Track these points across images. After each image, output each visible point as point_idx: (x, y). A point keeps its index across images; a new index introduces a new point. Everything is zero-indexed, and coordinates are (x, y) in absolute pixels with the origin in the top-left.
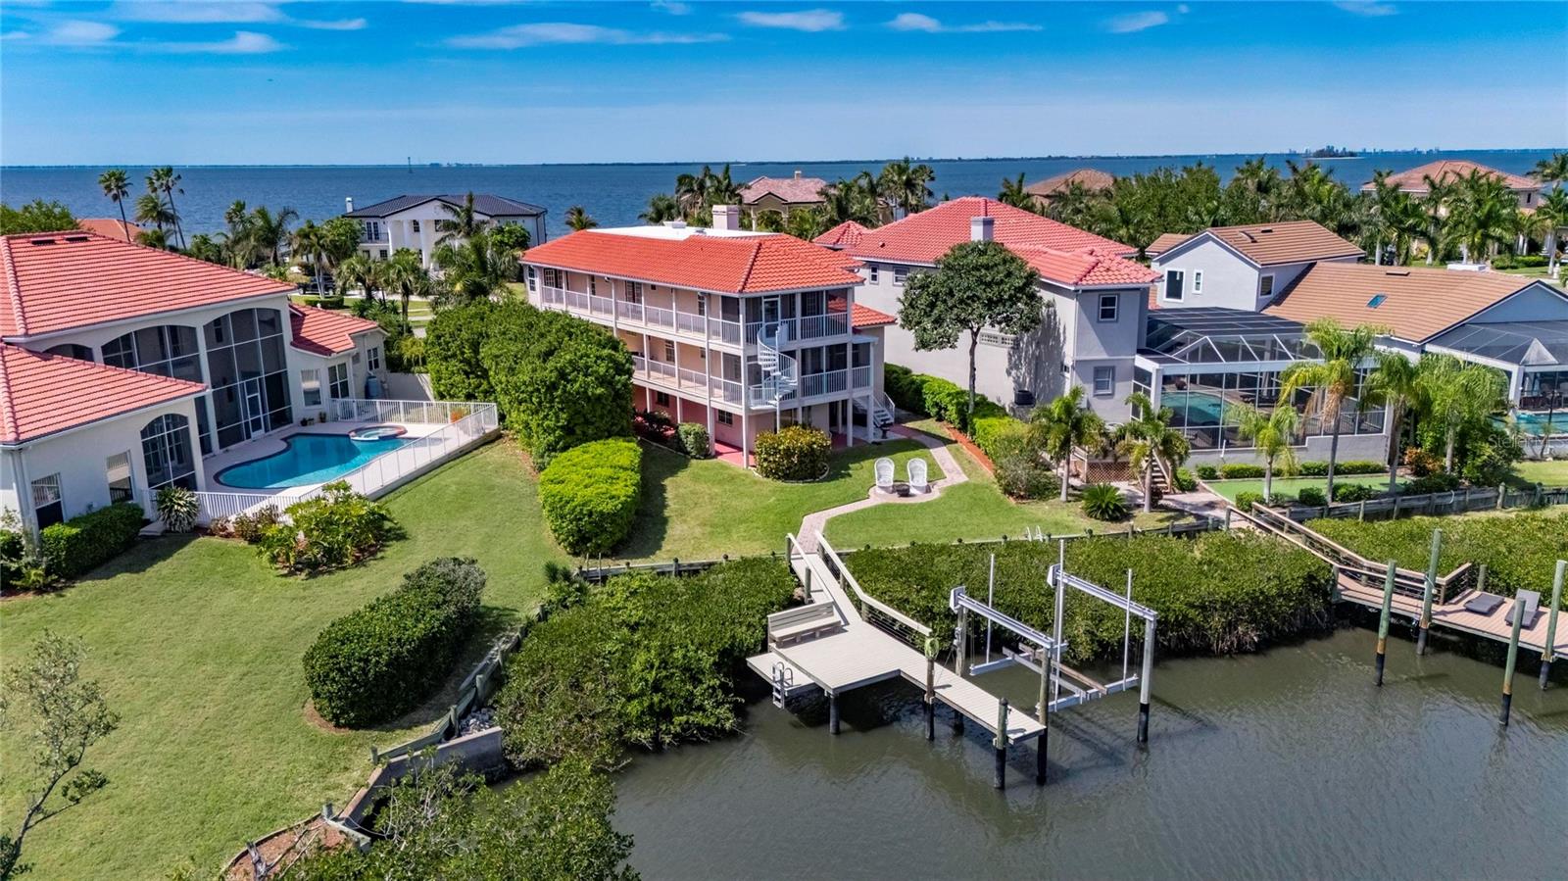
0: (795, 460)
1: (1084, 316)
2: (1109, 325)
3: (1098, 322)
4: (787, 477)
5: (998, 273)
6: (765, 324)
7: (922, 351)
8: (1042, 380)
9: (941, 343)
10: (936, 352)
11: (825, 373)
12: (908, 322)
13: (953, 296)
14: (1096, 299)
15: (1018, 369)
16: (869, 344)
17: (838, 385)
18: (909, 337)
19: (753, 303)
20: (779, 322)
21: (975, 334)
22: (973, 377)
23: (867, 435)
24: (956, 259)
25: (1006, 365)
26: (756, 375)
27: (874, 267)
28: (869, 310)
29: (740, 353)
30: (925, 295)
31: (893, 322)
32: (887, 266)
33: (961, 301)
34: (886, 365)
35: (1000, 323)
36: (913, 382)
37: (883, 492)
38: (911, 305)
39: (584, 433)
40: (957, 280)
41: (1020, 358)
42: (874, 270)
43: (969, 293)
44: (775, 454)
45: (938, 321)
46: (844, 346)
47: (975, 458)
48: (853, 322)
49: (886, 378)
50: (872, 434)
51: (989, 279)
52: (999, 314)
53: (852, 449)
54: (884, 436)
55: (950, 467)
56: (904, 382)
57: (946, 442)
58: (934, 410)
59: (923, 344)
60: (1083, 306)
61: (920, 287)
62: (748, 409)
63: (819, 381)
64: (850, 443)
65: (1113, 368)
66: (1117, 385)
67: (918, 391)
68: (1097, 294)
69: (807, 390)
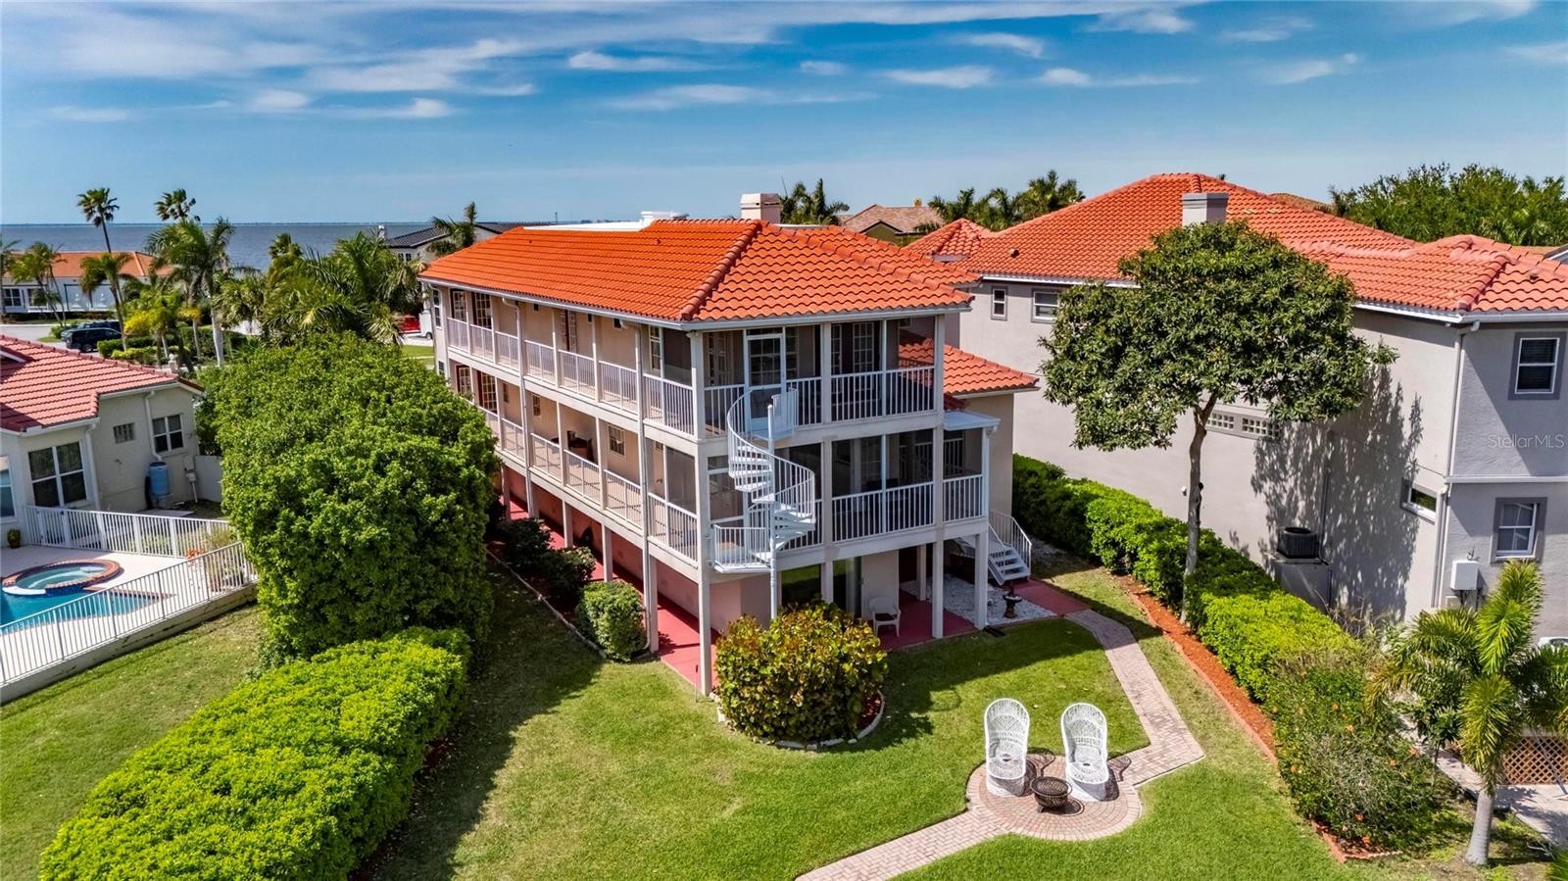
0: (798, 698)
1: (1477, 384)
2: (1536, 407)
3: (1512, 396)
4: (779, 734)
5: (1267, 286)
6: (749, 389)
7: (1092, 450)
8: (1343, 508)
9: (1136, 436)
10: (1123, 452)
11: (884, 490)
12: (1060, 388)
13: (1164, 335)
14: (1506, 346)
15: (1277, 479)
16: (980, 430)
17: (915, 513)
18: (1065, 419)
19: (723, 342)
20: (783, 385)
21: (1203, 415)
22: (1195, 501)
23: (972, 606)
24: (1168, 257)
25: (1251, 469)
26: (727, 501)
27: (1000, 291)
28: (985, 363)
29: (692, 449)
30: (1100, 332)
31: (1031, 386)
32: (1021, 289)
33: (1183, 346)
34: (1016, 456)
35: (1268, 395)
36: (1067, 496)
37: (1002, 792)
38: (1070, 354)
39: (346, 620)
40: (1172, 302)
41: (1282, 460)
42: (999, 295)
43: (1199, 329)
44: (754, 682)
45: (1130, 389)
46: (927, 434)
47: (1204, 682)
48: (947, 383)
49: (1016, 485)
50: (983, 607)
51: (1247, 298)
52: (1267, 375)
53: (941, 644)
54: (1010, 612)
55: (1155, 708)
56: (1050, 495)
57: (1140, 631)
58: (1108, 555)
59: (1096, 436)
60: (1478, 362)
61: (1090, 316)
62: (709, 569)
63: (873, 504)
64: (938, 631)
65: (1541, 503)
66: (1549, 539)
67: (1078, 513)
68: (1512, 332)
69: (847, 525)
